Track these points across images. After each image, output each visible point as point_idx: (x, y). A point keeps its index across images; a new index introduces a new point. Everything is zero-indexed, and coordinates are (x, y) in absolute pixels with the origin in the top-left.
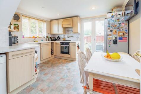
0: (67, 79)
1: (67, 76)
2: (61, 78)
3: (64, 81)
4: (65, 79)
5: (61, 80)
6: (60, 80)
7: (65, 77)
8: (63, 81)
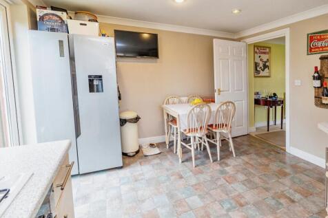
0: (227, 194)
1: (221, 202)
2: (241, 205)
3: (237, 193)
4: (233, 198)
5: (242, 201)
6: (247, 203)
7: (231, 204)
8: (240, 196)
